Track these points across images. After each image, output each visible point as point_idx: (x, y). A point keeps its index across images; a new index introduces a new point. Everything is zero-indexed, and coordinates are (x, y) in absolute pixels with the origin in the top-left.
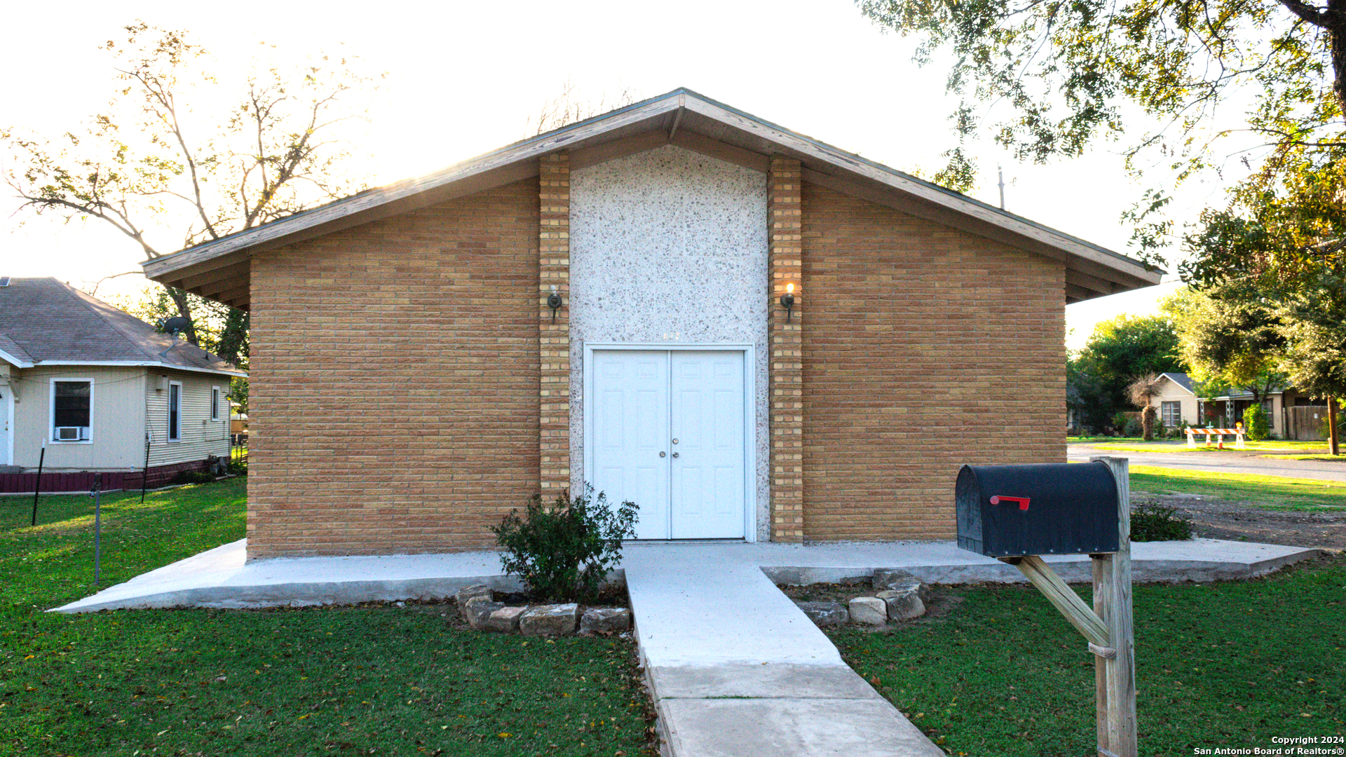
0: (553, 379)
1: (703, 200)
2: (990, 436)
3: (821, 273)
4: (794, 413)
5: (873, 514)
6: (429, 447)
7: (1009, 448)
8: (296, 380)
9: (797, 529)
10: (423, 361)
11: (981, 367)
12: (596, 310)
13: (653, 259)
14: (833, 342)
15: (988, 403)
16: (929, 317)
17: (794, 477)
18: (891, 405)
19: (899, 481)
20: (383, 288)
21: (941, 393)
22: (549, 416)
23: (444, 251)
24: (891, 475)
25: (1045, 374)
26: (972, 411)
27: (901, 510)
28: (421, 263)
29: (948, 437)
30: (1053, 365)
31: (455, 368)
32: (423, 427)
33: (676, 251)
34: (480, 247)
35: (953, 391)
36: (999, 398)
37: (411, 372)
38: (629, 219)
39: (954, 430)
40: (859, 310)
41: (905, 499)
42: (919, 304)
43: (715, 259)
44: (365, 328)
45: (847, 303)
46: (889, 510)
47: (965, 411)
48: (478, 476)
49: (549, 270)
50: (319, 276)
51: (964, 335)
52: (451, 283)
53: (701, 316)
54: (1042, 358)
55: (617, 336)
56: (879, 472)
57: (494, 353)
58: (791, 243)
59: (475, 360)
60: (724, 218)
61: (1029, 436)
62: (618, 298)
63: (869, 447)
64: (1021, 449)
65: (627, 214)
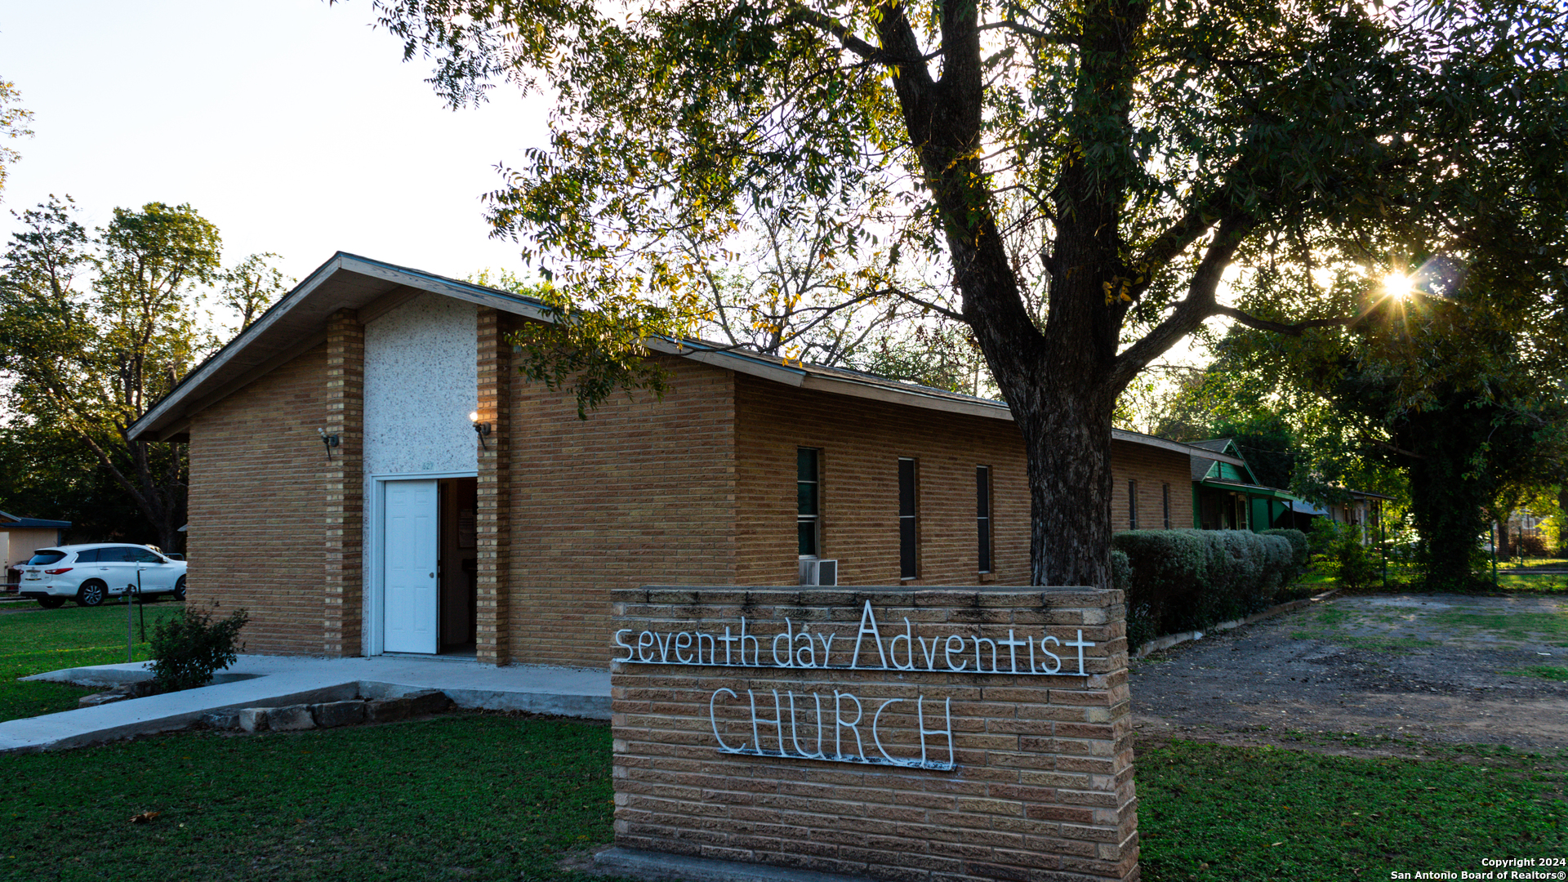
0: (334, 509)
1: (449, 338)
2: (663, 560)
3: (529, 398)
4: (491, 537)
5: (567, 638)
6: (276, 566)
7: (680, 574)
8: (210, 513)
9: (492, 649)
10: (275, 495)
11: (657, 487)
12: (380, 445)
13: (416, 397)
14: (537, 466)
15: (663, 525)
16: (613, 436)
17: (490, 599)
18: (581, 528)
19: (587, 606)
20: (256, 436)
21: (623, 514)
22: (331, 540)
23: (287, 403)
24: (580, 600)
25: (716, 492)
26: (648, 534)
27: (588, 636)
28: (273, 414)
29: (629, 561)
30: (723, 482)
31: (291, 500)
32: (273, 550)
33: (431, 387)
34: (305, 398)
35: (633, 513)
36: (672, 520)
37: (268, 503)
38: (401, 363)
39: (632, 554)
40: (557, 432)
41: (590, 625)
42: (605, 424)
43: (458, 392)
44: (244, 469)
45: (548, 426)
46: (578, 636)
47: (643, 533)
48: (302, 592)
49: (332, 414)
50: (222, 430)
51: (644, 454)
52: (290, 429)
53: (448, 446)
54: (711, 475)
55: (392, 467)
56: (569, 596)
57: (313, 486)
58: (489, 373)
59: (303, 493)
60: (464, 353)
61: (700, 560)
62: (393, 431)
63: (564, 570)
64: (692, 574)
65: (400, 357)
